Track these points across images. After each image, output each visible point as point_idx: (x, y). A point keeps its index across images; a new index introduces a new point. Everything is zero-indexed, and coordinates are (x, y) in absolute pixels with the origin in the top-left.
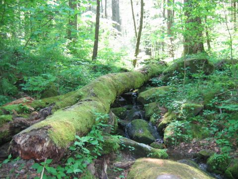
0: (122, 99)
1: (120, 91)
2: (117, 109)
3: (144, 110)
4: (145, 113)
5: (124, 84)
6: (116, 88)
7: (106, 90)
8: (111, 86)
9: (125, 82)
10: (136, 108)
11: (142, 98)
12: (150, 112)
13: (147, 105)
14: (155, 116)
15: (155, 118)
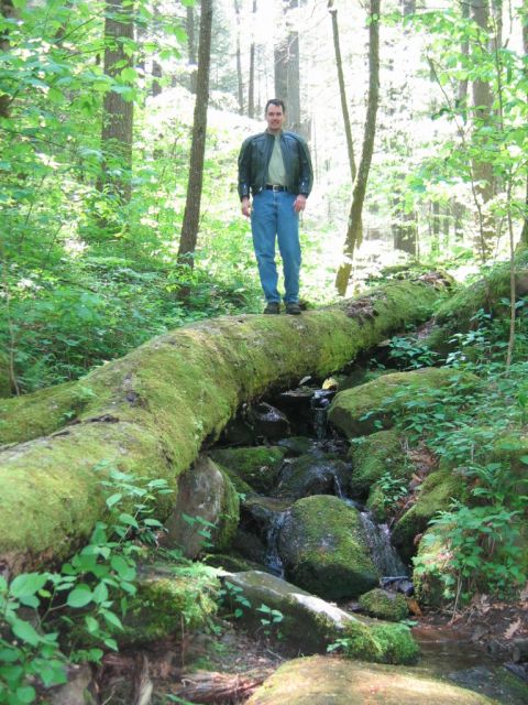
0: (274, 415)
1: (254, 385)
2: (248, 451)
3: (349, 460)
4: (351, 470)
5: (273, 357)
6: (238, 373)
7: (188, 379)
8: (216, 364)
9: (281, 348)
10: (325, 449)
11: (345, 414)
12: (368, 467)
13: (362, 440)
14: (386, 486)
15: (388, 493)
